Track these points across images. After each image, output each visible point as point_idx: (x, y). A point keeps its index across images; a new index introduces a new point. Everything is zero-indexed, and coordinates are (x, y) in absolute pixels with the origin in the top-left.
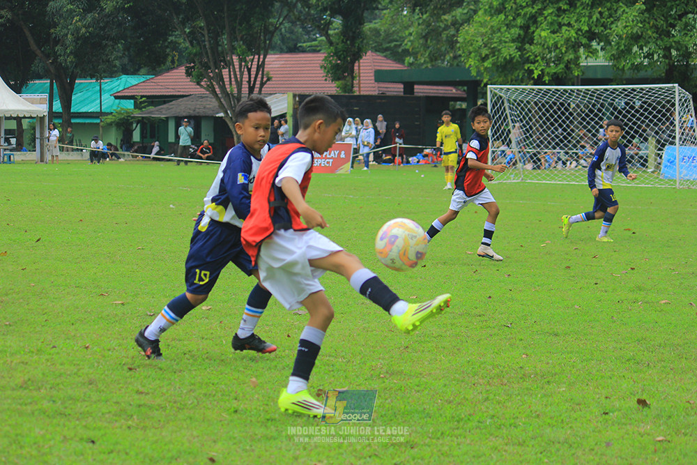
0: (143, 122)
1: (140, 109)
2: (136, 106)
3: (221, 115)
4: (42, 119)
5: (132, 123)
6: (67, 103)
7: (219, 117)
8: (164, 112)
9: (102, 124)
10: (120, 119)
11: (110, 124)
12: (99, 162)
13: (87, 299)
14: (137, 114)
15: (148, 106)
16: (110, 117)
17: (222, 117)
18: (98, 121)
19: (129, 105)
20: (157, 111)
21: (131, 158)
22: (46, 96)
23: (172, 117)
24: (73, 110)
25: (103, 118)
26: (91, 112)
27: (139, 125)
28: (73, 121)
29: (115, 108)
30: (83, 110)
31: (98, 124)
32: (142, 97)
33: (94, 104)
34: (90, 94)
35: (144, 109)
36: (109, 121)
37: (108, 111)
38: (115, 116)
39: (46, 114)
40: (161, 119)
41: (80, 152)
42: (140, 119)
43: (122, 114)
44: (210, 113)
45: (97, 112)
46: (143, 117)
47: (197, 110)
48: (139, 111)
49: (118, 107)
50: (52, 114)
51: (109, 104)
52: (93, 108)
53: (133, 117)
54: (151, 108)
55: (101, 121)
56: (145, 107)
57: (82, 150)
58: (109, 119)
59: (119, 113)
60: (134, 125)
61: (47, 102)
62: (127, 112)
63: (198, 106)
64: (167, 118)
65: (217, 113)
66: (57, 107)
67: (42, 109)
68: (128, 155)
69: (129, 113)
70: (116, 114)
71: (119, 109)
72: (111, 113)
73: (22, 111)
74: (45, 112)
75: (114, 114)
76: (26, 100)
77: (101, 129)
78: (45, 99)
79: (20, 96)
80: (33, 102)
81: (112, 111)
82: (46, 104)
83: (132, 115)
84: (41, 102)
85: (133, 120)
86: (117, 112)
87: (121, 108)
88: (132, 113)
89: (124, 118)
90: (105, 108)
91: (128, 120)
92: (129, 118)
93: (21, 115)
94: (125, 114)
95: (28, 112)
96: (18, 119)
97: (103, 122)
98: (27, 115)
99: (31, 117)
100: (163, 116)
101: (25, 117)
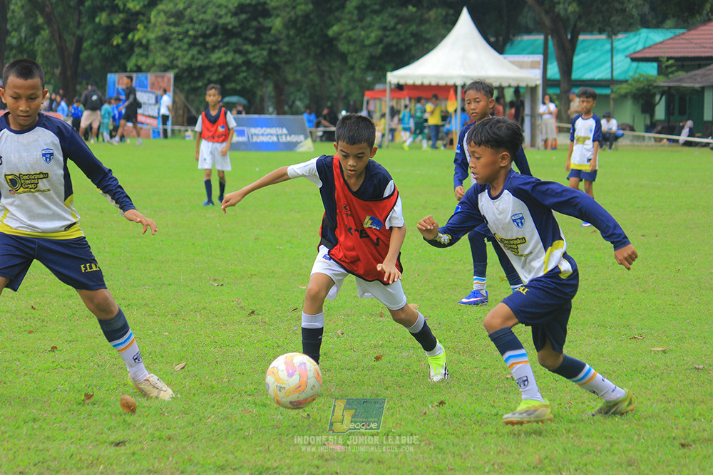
0: (669, 93)
1: (666, 75)
2: (661, 71)
4: (533, 90)
5: (654, 95)
6: (566, 67)
8: (699, 80)
9: (613, 96)
10: (639, 89)
11: (625, 96)
12: (610, 148)
13: (615, 343)
14: (662, 82)
15: (677, 71)
16: (624, 86)
18: (607, 91)
19: (651, 70)
20: (689, 78)
21: (653, 142)
22: (539, 58)
23: (709, 86)
24: (576, 75)
25: (615, 88)
26: (598, 80)
27: (664, 98)
29: (631, 73)
30: (589, 76)
31: (607, 96)
32: (669, 59)
33: (603, 68)
34: (597, 54)
35: (671, 76)
36: (623, 91)
37: (622, 78)
38: (630, 84)
39: (539, 82)
40: (694, 91)
42: (666, 89)
43: (641, 82)
45: (606, 81)
46: (670, 88)
48: (665, 79)
49: (635, 73)
50: (547, 83)
51: (622, 67)
52: (601, 73)
53: (656, 87)
54: (681, 74)
55: (612, 91)
56: (672, 73)
58: (624, 89)
59: (638, 81)
60: (658, 97)
61: (541, 66)
62: (648, 80)
64: (703, 88)
66: (554, 71)
67: (533, 76)
68: (650, 138)
69: (651, 80)
70: (633, 82)
71: (637, 76)
72: (626, 81)
73: (507, 78)
74: (538, 80)
75: (629, 82)
76: (513, 63)
77: (612, 102)
78: (538, 62)
79: (505, 58)
80: (521, 65)
81: (627, 78)
82: (539, 68)
83: (655, 84)
84: (533, 66)
85: (655, 90)
86: (634, 80)
87: (641, 75)
88: (655, 81)
89: (643, 88)
90: (618, 74)
91: (649, 90)
92: (651, 88)
93: (505, 84)
94: (645, 83)
95: (514, 79)
96: (501, 90)
97: (615, 92)
98: (514, 84)
100: (697, 86)
101: (509, 87)
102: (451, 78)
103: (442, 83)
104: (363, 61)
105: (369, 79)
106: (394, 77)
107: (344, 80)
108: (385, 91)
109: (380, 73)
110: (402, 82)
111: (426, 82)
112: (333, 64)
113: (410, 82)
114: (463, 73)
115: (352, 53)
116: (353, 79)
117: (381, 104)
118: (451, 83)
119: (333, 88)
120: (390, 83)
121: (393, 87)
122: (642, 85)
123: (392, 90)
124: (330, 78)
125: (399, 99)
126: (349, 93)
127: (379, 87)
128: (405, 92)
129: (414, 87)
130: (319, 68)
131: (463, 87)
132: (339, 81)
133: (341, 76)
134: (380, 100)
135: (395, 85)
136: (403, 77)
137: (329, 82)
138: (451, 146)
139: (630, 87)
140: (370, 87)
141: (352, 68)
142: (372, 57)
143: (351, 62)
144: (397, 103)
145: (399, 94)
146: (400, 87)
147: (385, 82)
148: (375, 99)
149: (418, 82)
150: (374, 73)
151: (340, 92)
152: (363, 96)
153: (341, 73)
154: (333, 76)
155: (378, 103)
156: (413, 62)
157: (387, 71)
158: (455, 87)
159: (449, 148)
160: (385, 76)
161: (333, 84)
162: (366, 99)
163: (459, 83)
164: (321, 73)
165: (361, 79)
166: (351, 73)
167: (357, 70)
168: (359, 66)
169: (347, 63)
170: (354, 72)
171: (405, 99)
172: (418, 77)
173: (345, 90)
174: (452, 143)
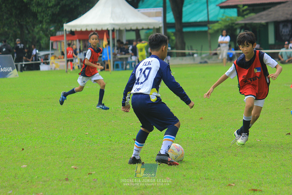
0: (246, 27)
1: (243, 16)
2: (239, 14)
4: (158, 30)
5: (236, 29)
6: (178, 14)
8: (264, 18)
9: (210, 31)
10: (226, 26)
11: (217, 31)
14: (241, 21)
15: (250, 13)
16: (216, 24)
18: (205, 29)
19: (233, 13)
20: (258, 17)
23: (271, 22)
24: (185, 19)
25: (211, 26)
26: (200, 22)
27: (243, 30)
28: (185, 30)
29: (220, 16)
30: (193, 19)
31: (205, 32)
32: (244, 5)
33: (202, 14)
34: (198, 5)
35: (246, 17)
37: (214, 19)
38: (220, 23)
40: (261, 25)
41: (191, 57)
42: (243, 25)
43: (227, 22)
45: (205, 22)
46: (246, 24)
48: (242, 19)
49: (223, 16)
50: (167, 25)
51: (215, 13)
52: (201, 17)
53: (237, 24)
54: (252, 15)
55: (209, 29)
56: (247, 15)
57: (193, 54)
58: (216, 27)
59: (225, 21)
60: (238, 31)
62: (231, 20)
64: (267, 24)
66: (171, 18)
67: (157, 21)
69: (233, 20)
70: (222, 22)
71: (224, 18)
72: (217, 22)
73: (141, 24)
74: (160, 24)
75: (220, 22)
76: (143, 13)
77: (209, 36)
78: (160, 12)
79: (139, 11)
80: (149, 15)
81: (218, 19)
82: (161, 16)
83: (236, 22)
84: (157, 15)
85: (237, 26)
86: (222, 20)
87: (227, 17)
88: (236, 20)
89: (229, 25)
90: (212, 18)
91: (232, 27)
92: (234, 25)
93: (140, 28)
94: (230, 22)
95: (145, 24)
96: (137, 31)
97: (211, 29)
98: (145, 27)
99: (148, 29)
100: (263, 22)
101: (143, 29)
102: (105, 25)
104: (48, 17)
105: (52, 29)
106: (68, 26)
107: (36, 30)
108: (63, 36)
109: (59, 25)
110: (73, 29)
111: (89, 29)
112: (28, 20)
113: (78, 29)
114: (112, 22)
115: (40, 13)
116: (42, 29)
117: (61, 45)
118: (105, 28)
119: (30, 35)
120: (66, 30)
121: (68, 33)
122: (227, 24)
123: (67, 35)
124: (27, 30)
125: (72, 41)
126: (40, 38)
127: (59, 33)
128: (76, 36)
129: (81, 32)
130: (19, 23)
131: (113, 30)
132: (33, 31)
133: (34, 28)
134: (60, 42)
135: (69, 31)
136: (74, 26)
137: (27, 32)
138: (108, 70)
139: (220, 25)
140: (53, 34)
141: (41, 22)
142: (53, 14)
143: (39, 19)
145: (72, 37)
146: (72, 33)
147: (63, 30)
148: (57, 41)
149: (84, 29)
150: (56, 24)
151: (34, 38)
152: (49, 40)
153: (34, 26)
154: (29, 28)
155: (59, 44)
156: (80, 16)
157: (64, 23)
158: (108, 31)
159: (107, 71)
160: (63, 26)
161: (29, 33)
162: (51, 42)
163: (110, 28)
164: (21, 27)
165: (47, 29)
166: (40, 25)
167: (44, 23)
168: (45, 21)
169: (37, 19)
170: (43, 25)
171: (76, 41)
172: (83, 26)
173: (37, 36)
174: (108, 67)
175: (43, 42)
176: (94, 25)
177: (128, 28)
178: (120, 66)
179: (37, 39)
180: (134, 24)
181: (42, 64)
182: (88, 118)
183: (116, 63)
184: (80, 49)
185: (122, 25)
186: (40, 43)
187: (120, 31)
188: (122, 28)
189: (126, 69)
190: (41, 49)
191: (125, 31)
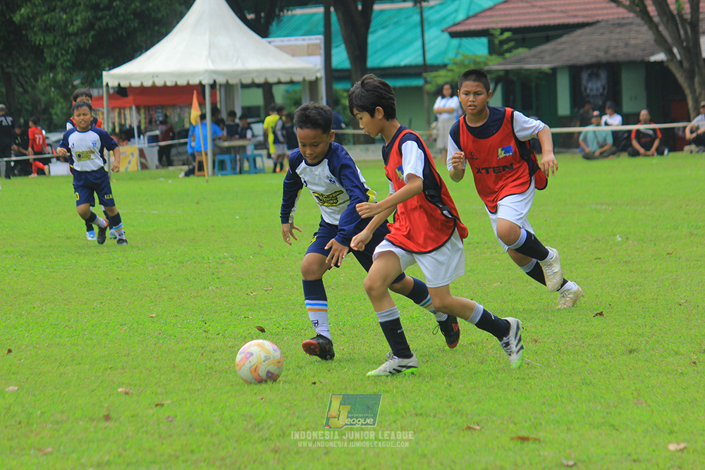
0: (506, 80)
1: (501, 54)
2: (493, 49)
3: (660, 57)
4: (313, 85)
6: (358, 50)
7: (655, 63)
8: (548, 58)
9: (429, 87)
14: (496, 64)
15: (516, 47)
16: (442, 72)
17: (662, 63)
18: (417, 82)
19: (478, 49)
20: (534, 56)
22: (318, 39)
23: (562, 68)
24: (372, 62)
25: (430, 76)
26: (405, 67)
27: (500, 87)
29: (451, 55)
30: (392, 62)
31: (419, 89)
32: (503, 30)
33: (411, 49)
34: (401, 30)
35: (507, 55)
36: (441, 80)
37: (438, 61)
38: (451, 70)
39: (321, 74)
40: (542, 74)
42: (502, 73)
43: (465, 66)
44: (637, 55)
45: (417, 67)
46: (507, 72)
47: (612, 51)
48: (499, 59)
49: (457, 54)
50: (332, 74)
51: (438, 47)
52: (408, 57)
53: (490, 72)
54: (522, 51)
55: (426, 82)
56: (509, 50)
58: (441, 77)
59: (461, 64)
61: (322, 51)
62: (475, 62)
63: (614, 43)
64: (554, 70)
65: (653, 54)
66: (341, 58)
67: (312, 65)
69: (479, 63)
70: (454, 67)
71: (460, 58)
72: (444, 66)
73: (275, 71)
74: (319, 70)
75: (450, 67)
76: (281, 48)
77: (426, 98)
78: (317, 45)
79: (270, 42)
80: (293, 52)
81: (446, 61)
82: (320, 54)
83: (486, 68)
84: (310, 51)
86: (455, 64)
87: (464, 56)
88: (486, 64)
90: (432, 57)
93: (272, 80)
95: (285, 71)
96: (267, 88)
97: (430, 83)
98: (285, 79)
99: (292, 82)
100: (546, 67)
101: (279, 83)
102: (195, 74)
103: (182, 82)
104: (69, 57)
105: (78, 81)
106: (114, 77)
107: (41, 85)
108: (102, 98)
109: (93, 73)
110: (124, 84)
111: (159, 83)
112: (23, 63)
113: (136, 83)
114: (211, 67)
115: (50, 47)
116: (54, 82)
118: (195, 81)
119: (27, 97)
120: (107, 84)
121: (111, 91)
123: (110, 96)
124: (21, 85)
125: (121, 109)
126: (50, 104)
128: (130, 98)
129: (142, 90)
131: (213, 86)
132: (34, 87)
133: (37, 80)
135: (113, 88)
136: (126, 77)
137: (20, 90)
138: (201, 173)
139: (450, 74)
141: (52, 67)
142: (80, 50)
143: (48, 60)
144: (120, 114)
145: (121, 102)
146: (122, 92)
147: (102, 87)
149: (148, 83)
150: (86, 72)
151: (36, 103)
153: (36, 76)
156: (140, 55)
157: (104, 70)
158: (201, 87)
159: (198, 176)
160: (100, 77)
161: (25, 92)
163: (207, 81)
164: (7, 78)
165: (66, 83)
166: (51, 75)
167: (59, 69)
168: (62, 64)
169: (44, 60)
170: (56, 74)
171: (131, 108)
172: (146, 75)
173: (44, 99)
174: (201, 168)
175: (57, 111)
176: (171, 74)
177: (247, 81)
178: (228, 165)
179: (43, 106)
180: (259, 72)
181: (54, 160)
182: (157, 280)
183: (219, 158)
184: (139, 127)
185: (234, 73)
186: (50, 114)
187: (228, 87)
188: (232, 81)
189: (241, 172)
190: (52, 128)
191: (239, 86)
